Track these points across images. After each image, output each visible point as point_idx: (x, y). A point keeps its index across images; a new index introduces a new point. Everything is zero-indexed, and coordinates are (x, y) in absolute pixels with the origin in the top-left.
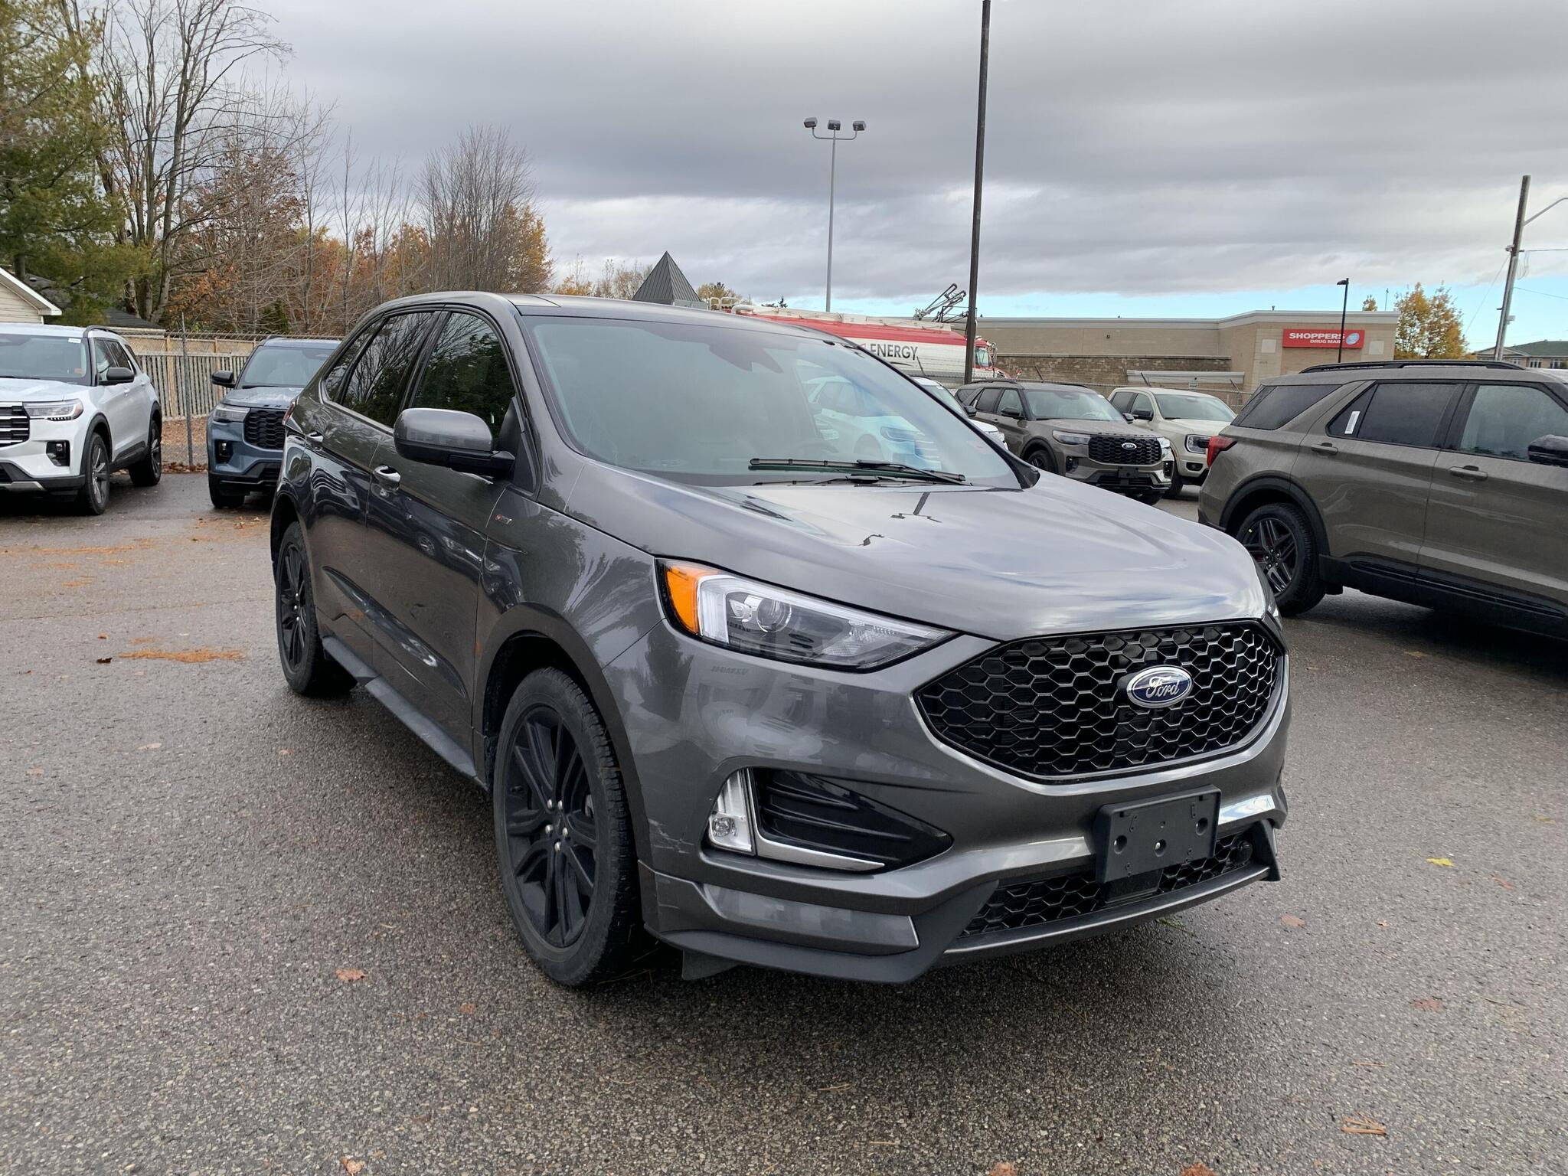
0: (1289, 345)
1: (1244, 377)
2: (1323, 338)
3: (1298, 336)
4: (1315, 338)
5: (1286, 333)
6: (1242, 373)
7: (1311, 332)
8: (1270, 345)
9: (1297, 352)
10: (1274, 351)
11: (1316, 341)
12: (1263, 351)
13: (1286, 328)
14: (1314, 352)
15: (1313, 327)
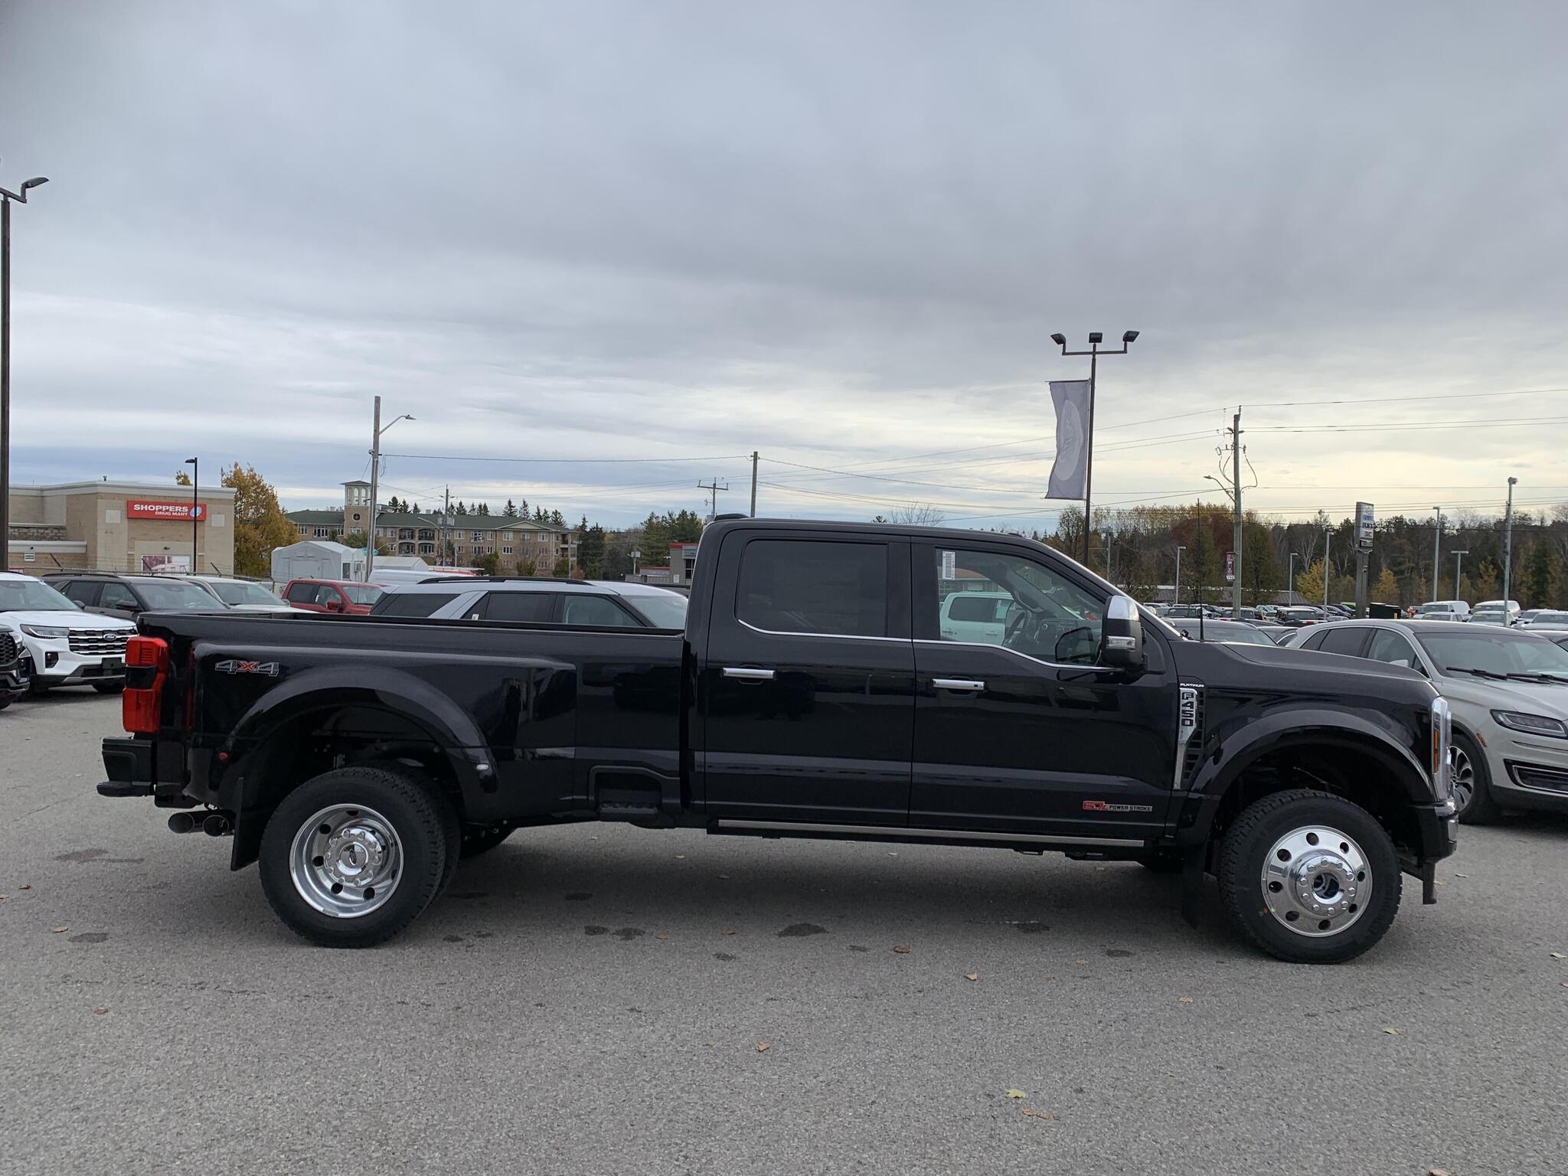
0: (133, 516)
1: (86, 546)
2: (167, 511)
3: (142, 507)
4: (161, 510)
5: (130, 505)
6: (85, 543)
7: (155, 504)
8: (113, 516)
9: (143, 523)
10: (119, 522)
11: (161, 513)
12: (107, 521)
13: (129, 499)
14: (160, 523)
15: (158, 500)
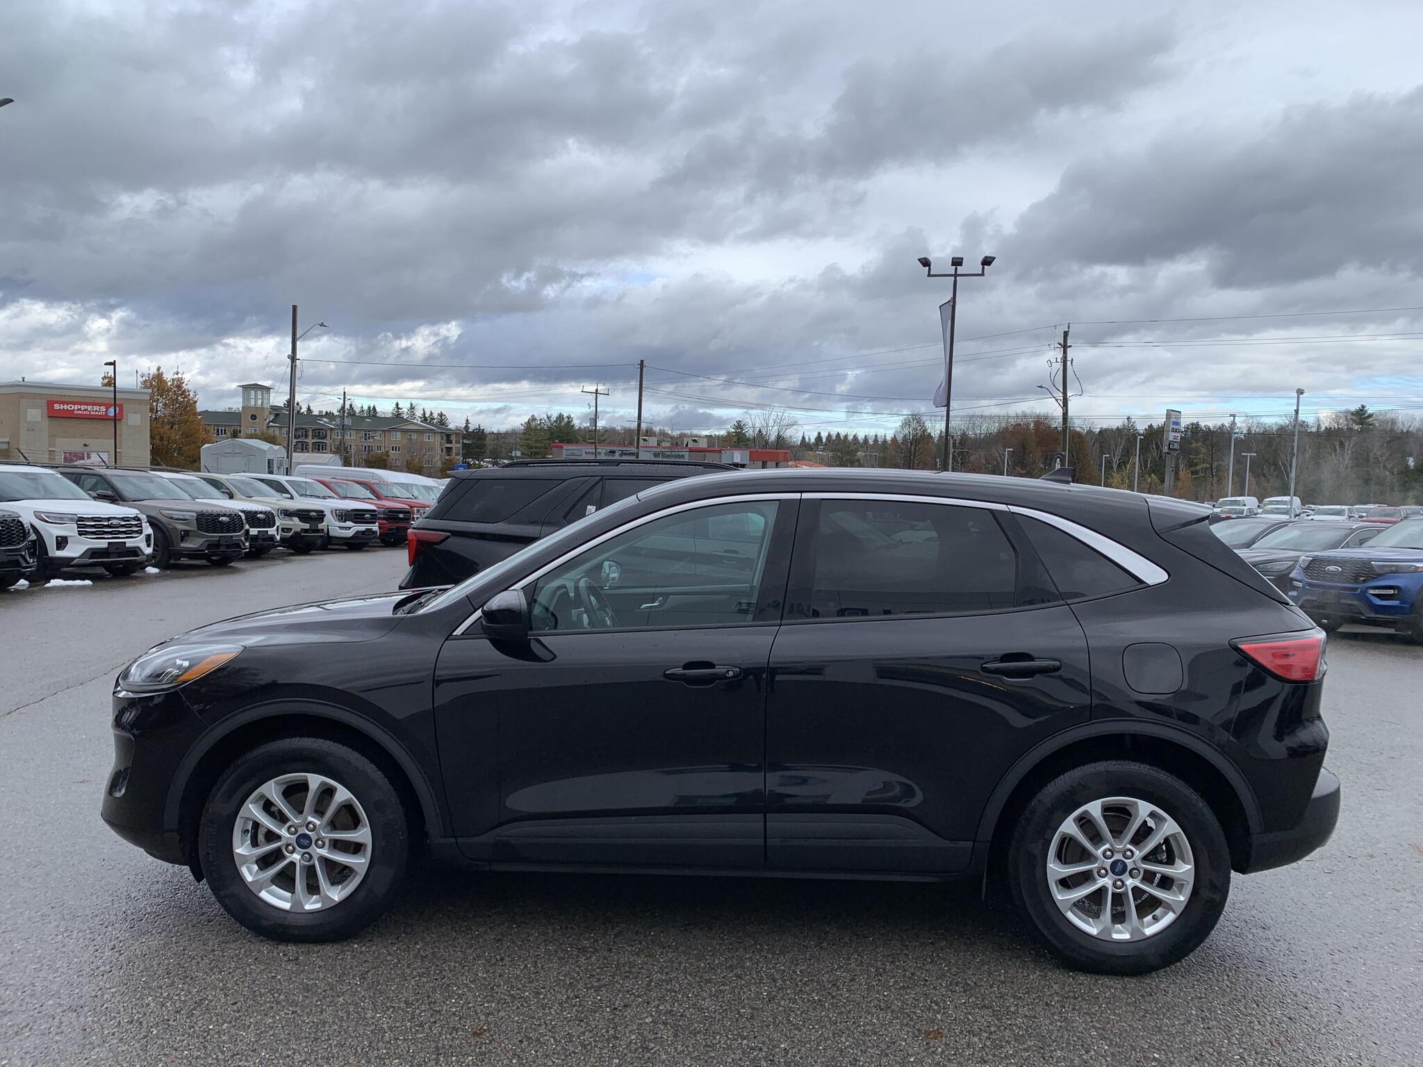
0: (53, 415)
1: (8, 443)
2: (86, 410)
3: (62, 407)
4: (80, 409)
5: (50, 404)
6: (7, 440)
7: (74, 404)
8: (35, 414)
9: (62, 422)
10: (40, 420)
11: (79, 412)
12: (29, 419)
13: (50, 399)
14: (77, 422)
15: (76, 400)
